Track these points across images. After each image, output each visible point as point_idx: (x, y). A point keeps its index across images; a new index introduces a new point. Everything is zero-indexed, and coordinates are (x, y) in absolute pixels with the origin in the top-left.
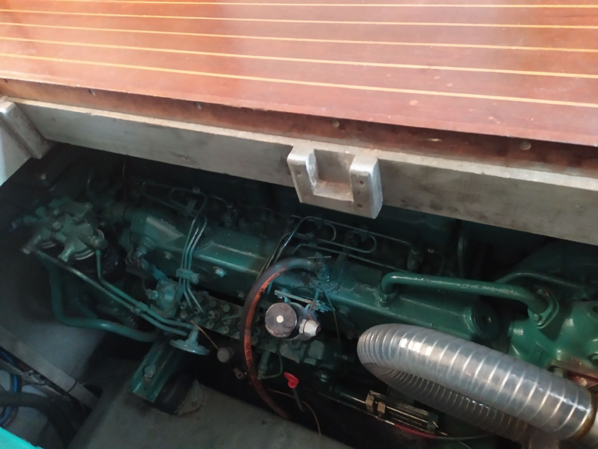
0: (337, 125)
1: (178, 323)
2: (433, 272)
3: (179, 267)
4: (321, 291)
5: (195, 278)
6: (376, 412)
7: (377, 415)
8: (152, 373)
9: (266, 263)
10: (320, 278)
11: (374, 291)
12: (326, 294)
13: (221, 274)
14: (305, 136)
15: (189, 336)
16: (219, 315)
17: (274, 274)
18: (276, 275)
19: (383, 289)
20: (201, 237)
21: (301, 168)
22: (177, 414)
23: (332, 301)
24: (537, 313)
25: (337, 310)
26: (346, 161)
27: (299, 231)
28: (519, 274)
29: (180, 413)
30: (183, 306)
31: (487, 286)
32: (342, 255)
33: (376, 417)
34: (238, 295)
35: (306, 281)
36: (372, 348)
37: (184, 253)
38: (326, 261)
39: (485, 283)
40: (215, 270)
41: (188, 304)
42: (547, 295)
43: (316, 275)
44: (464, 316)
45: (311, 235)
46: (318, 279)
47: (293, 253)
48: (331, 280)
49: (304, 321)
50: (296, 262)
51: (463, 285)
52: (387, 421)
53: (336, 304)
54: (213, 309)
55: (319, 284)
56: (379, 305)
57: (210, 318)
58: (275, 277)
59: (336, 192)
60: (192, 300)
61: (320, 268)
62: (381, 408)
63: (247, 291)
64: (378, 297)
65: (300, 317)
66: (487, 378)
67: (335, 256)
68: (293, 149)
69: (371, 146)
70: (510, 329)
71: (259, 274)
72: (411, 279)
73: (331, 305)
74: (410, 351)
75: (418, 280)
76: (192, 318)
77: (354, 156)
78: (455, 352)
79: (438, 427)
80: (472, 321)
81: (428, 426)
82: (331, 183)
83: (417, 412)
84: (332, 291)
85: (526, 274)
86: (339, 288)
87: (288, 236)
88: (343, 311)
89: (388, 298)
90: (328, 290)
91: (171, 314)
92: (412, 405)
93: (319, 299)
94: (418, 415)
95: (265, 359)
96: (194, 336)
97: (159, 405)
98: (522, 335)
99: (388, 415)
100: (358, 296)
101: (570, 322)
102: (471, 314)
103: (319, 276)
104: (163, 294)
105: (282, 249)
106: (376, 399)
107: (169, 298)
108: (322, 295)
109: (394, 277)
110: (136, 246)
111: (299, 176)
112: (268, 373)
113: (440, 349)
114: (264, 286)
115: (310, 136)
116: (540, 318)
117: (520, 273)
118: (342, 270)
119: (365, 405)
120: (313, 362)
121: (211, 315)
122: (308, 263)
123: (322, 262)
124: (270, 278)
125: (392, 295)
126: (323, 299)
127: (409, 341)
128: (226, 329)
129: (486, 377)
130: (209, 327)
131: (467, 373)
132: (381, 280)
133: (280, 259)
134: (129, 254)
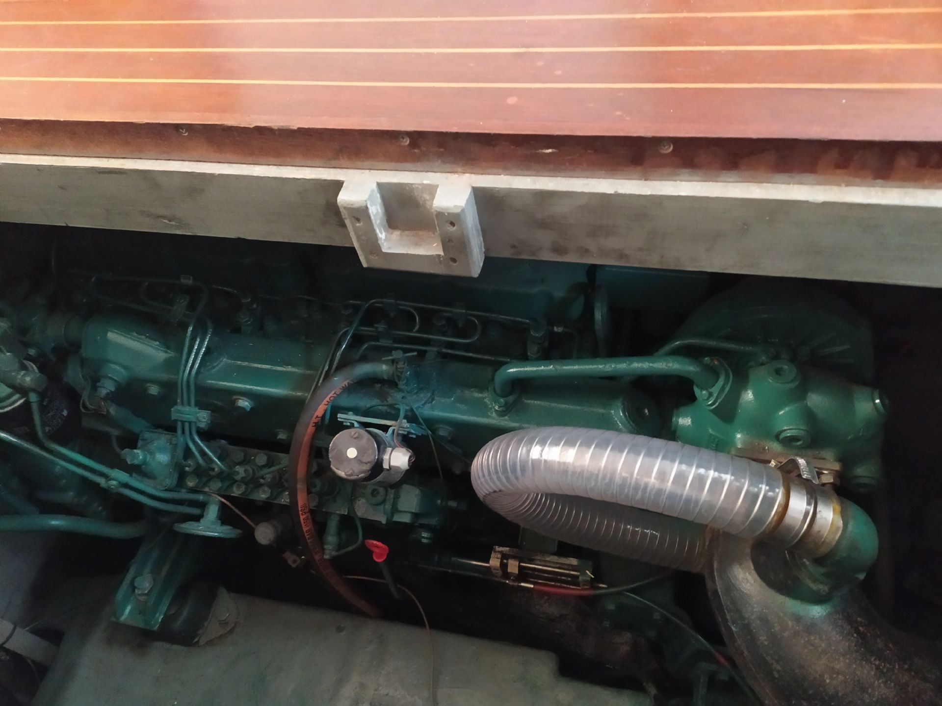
0: (407, 142)
1: (183, 495)
2: (565, 356)
3: (176, 404)
4: (408, 408)
5: (203, 418)
6: (506, 575)
7: (508, 578)
8: (148, 585)
9: (316, 380)
10: (403, 387)
11: (486, 397)
12: (415, 410)
13: (247, 405)
14: (359, 163)
15: (205, 514)
16: (251, 471)
17: (333, 392)
18: (335, 393)
19: (498, 391)
20: (205, 354)
21: (361, 213)
22: (197, 642)
23: (424, 420)
24: (706, 389)
25: (434, 431)
26: (427, 197)
27: (363, 323)
28: (677, 343)
29: (203, 641)
30: (189, 466)
31: (638, 362)
32: (432, 351)
33: (507, 582)
34: (277, 436)
35: (383, 396)
36: (492, 469)
37: (180, 381)
38: (410, 361)
39: (635, 358)
40: (234, 401)
41: (197, 460)
42: (716, 363)
43: (396, 385)
44: (613, 412)
45: (381, 327)
46: (402, 391)
47: (357, 357)
48: (420, 389)
49: (389, 450)
50: (364, 369)
51: (608, 366)
52: (522, 584)
53: (431, 423)
54: (239, 464)
55: (403, 398)
56: (494, 415)
57: (238, 478)
58: (335, 395)
59: (416, 244)
60: (203, 454)
61: (402, 373)
62: (513, 567)
63: (291, 428)
64: (492, 404)
65: (382, 446)
66: (650, 477)
67: (422, 354)
68: (345, 184)
69: (459, 170)
70: (674, 419)
71: (308, 396)
72: (535, 369)
73: (424, 427)
74: (545, 461)
75: (546, 368)
76: (205, 484)
77: (437, 186)
78: (606, 449)
79: (593, 577)
80: (623, 417)
81: (580, 578)
82: (407, 233)
83: (563, 562)
84: (424, 405)
85: (687, 341)
86: (433, 399)
87: (346, 333)
88: (444, 432)
89: (506, 403)
90: (418, 405)
91: (171, 482)
92: (554, 554)
93: (405, 418)
94: (566, 567)
95: (333, 526)
96: (212, 512)
97: (165, 635)
98: (689, 425)
99: (524, 574)
100: (463, 407)
101: (749, 396)
102: (622, 407)
103: (402, 385)
104: (152, 454)
105: (339, 354)
106: (504, 556)
107: (163, 458)
108: (409, 414)
109: (512, 370)
110: (95, 382)
111: (358, 225)
112: (340, 546)
113: (584, 449)
114: (320, 412)
115: (367, 163)
116: (711, 395)
117: (679, 341)
118: (435, 373)
119: (489, 568)
120: (406, 519)
121: (238, 473)
122: (383, 368)
123: (404, 364)
124: (327, 399)
125: (511, 398)
126: (412, 418)
127: (543, 447)
128: (264, 492)
129: (649, 474)
130: (236, 492)
131: (624, 474)
132: (493, 380)
133: (338, 369)
134: (85, 396)
